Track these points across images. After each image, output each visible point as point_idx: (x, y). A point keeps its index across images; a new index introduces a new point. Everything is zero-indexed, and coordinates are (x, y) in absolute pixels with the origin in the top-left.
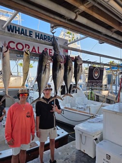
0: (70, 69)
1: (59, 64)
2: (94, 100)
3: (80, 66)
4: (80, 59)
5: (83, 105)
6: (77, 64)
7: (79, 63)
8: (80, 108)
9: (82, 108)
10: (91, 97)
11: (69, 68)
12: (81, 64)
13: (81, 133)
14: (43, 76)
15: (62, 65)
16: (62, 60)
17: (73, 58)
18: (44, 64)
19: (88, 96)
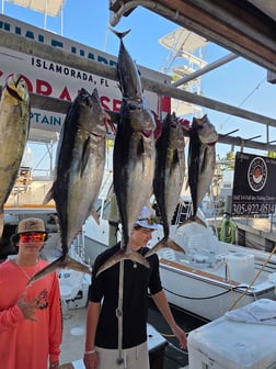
0: (176, 159)
1: (136, 138)
2: (234, 243)
3: (210, 148)
4: (211, 126)
5: (206, 254)
6: (200, 144)
7: (204, 140)
8: (198, 262)
9: (204, 262)
10: (227, 235)
11: (171, 156)
12: (213, 144)
13: (208, 362)
14: (75, 178)
15: (150, 142)
16: (151, 126)
17: (187, 122)
18: (81, 137)
19: (219, 230)
